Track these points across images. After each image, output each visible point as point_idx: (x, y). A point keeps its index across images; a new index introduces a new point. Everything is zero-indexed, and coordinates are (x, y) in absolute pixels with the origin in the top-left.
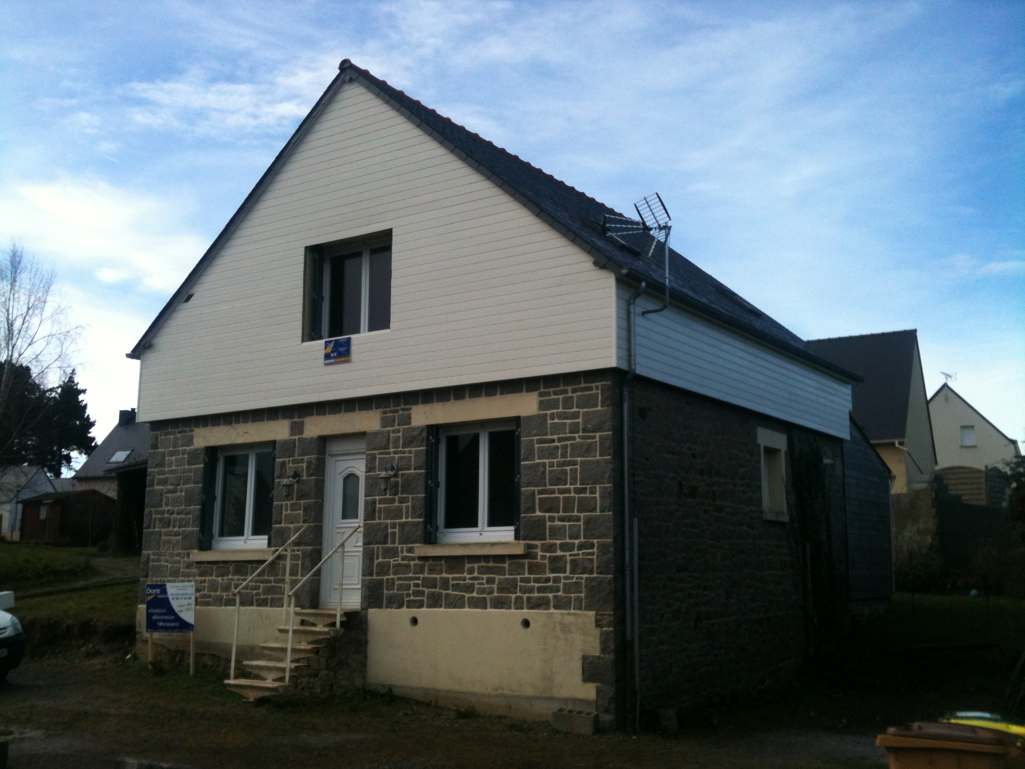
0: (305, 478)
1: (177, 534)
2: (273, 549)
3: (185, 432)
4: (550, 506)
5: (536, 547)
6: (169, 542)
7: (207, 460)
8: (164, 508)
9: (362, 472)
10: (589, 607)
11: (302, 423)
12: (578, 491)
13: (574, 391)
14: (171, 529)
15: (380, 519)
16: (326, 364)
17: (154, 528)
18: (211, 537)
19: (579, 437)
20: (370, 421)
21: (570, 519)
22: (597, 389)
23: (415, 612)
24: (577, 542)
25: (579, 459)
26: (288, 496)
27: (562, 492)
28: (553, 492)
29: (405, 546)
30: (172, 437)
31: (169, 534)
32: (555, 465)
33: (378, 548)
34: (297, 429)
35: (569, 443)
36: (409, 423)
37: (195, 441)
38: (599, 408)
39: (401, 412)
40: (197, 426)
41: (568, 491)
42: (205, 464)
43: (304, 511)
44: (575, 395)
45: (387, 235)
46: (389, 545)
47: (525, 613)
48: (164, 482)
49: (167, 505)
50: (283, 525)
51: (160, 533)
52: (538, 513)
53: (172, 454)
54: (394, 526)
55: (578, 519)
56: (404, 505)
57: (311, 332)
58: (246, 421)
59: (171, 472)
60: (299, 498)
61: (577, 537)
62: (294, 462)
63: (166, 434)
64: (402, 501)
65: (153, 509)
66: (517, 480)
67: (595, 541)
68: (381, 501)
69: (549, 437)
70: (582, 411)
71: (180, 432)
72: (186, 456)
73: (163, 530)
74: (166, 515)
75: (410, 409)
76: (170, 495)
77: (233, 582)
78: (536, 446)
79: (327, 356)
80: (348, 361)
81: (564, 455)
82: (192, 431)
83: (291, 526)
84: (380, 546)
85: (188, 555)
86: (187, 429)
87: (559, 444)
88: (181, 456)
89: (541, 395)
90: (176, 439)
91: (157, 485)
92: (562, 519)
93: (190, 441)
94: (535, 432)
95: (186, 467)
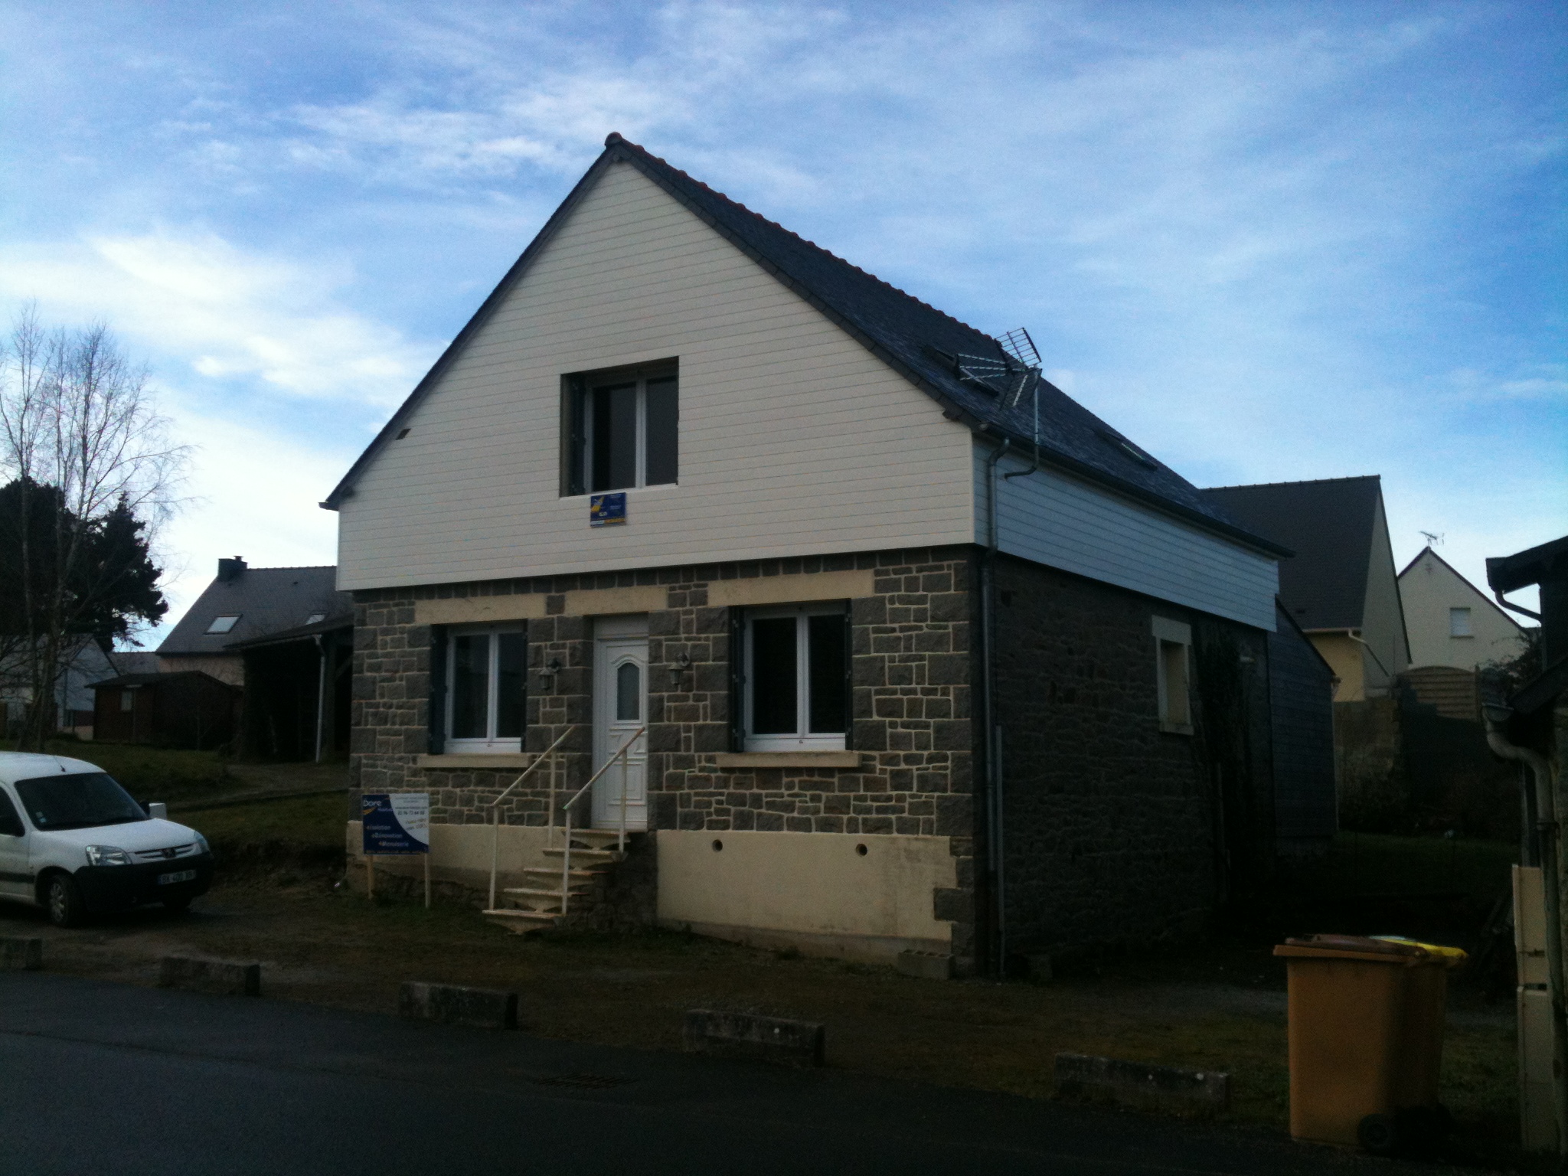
0: (568, 667)
1: (397, 733)
2: (529, 754)
3: (403, 604)
4: (890, 709)
5: (873, 758)
6: (387, 743)
7: (435, 642)
8: (378, 700)
9: (643, 662)
10: (941, 831)
11: (562, 599)
12: (925, 692)
13: (919, 570)
14: (388, 726)
15: (669, 719)
16: (593, 526)
17: (366, 725)
18: (443, 737)
19: (927, 626)
20: (653, 599)
21: (916, 726)
22: (949, 568)
23: (717, 834)
24: (926, 753)
25: (927, 653)
26: (548, 689)
27: (905, 692)
28: (894, 692)
29: (703, 755)
30: (385, 611)
31: (387, 733)
32: (897, 660)
33: (668, 756)
34: (555, 605)
35: (914, 633)
36: (705, 603)
37: (417, 616)
38: (952, 592)
39: (693, 589)
40: (419, 598)
41: (914, 691)
42: (433, 646)
43: (568, 709)
44: (921, 575)
45: (672, 364)
46: (683, 753)
47: (861, 837)
48: (377, 668)
49: (382, 696)
50: (541, 725)
51: (374, 732)
52: (876, 718)
53: (385, 632)
54: (688, 729)
55: (927, 726)
56: (701, 704)
57: (571, 485)
58: (485, 593)
59: (386, 655)
60: (561, 692)
61: (926, 748)
62: (552, 647)
63: (376, 607)
64: (698, 699)
65: (363, 701)
66: (847, 677)
67: (949, 753)
68: (670, 699)
69: (888, 625)
70: (930, 594)
71: (396, 605)
72: (405, 636)
73: (378, 728)
74: (382, 709)
75: (705, 585)
76: (385, 684)
77: (476, 795)
78: (872, 636)
79: (594, 516)
80: (623, 523)
81: (908, 648)
82: (413, 604)
83: (553, 726)
84: (671, 753)
85: (414, 760)
86: (406, 601)
87: (901, 635)
88: (397, 636)
89: (877, 573)
90: (391, 614)
91: (368, 671)
92: (905, 725)
93: (410, 617)
94: (870, 618)
95: (407, 649)
